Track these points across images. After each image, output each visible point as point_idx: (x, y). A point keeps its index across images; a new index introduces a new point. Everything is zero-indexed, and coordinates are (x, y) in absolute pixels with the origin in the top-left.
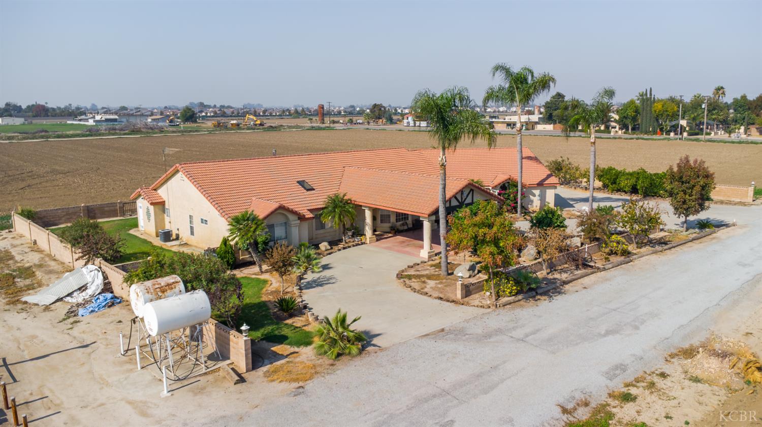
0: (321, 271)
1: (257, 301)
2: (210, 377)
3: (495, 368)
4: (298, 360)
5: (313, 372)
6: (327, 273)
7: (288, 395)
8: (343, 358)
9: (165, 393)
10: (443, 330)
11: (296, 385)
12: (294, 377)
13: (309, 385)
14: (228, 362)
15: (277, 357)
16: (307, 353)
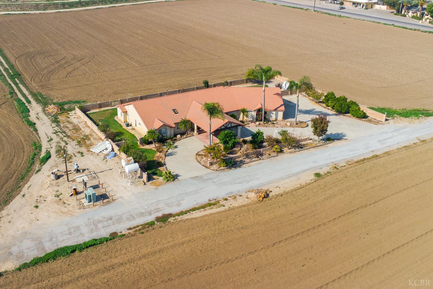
0: (174, 149)
1: (152, 160)
2: (138, 183)
3: (201, 189)
4: (158, 181)
5: (160, 184)
6: (176, 150)
7: (154, 189)
8: (169, 182)
9: (129, 185)
10: (197, 176)
11: (156, 187)
12: (156, 185)
13: (159, 187)
14: (142, 179)
15: (154, 179)
16: (161, 179)
